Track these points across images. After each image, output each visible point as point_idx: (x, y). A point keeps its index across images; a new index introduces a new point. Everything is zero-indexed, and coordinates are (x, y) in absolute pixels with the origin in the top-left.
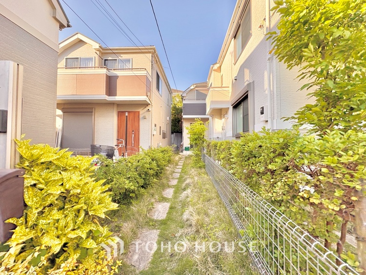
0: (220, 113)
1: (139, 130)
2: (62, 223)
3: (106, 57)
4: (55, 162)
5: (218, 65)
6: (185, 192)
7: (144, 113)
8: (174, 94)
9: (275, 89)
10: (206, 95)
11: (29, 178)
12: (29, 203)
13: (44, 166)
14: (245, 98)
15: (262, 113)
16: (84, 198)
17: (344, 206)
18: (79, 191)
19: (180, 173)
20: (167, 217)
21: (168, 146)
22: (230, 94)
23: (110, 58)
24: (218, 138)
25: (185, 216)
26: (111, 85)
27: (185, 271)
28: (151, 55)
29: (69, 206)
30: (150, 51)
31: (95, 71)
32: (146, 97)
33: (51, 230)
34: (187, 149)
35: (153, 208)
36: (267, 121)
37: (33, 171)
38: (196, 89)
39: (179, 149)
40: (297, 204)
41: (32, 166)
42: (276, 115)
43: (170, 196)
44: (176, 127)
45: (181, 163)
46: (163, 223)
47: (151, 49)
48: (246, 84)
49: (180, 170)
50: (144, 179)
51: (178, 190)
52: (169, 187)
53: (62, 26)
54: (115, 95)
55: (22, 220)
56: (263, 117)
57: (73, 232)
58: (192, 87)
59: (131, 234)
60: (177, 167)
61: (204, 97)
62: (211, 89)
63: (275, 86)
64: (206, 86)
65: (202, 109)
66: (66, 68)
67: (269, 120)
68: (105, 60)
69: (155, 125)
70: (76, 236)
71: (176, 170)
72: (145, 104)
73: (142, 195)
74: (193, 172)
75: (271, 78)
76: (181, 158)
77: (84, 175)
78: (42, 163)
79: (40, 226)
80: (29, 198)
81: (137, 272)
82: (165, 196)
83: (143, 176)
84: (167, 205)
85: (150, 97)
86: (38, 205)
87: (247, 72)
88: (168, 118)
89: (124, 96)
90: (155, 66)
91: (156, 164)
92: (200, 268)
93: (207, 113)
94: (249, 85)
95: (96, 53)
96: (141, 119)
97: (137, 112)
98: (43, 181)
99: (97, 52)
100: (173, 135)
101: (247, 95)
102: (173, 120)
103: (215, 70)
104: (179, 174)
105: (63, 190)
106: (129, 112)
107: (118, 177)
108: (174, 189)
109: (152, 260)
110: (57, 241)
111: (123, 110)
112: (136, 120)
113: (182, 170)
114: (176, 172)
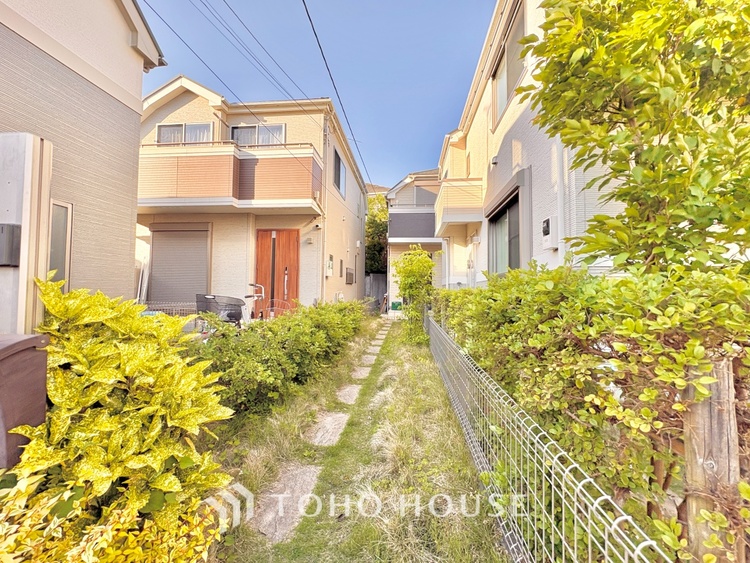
0: (464, 232)
1: (298, 267)
2: (117, 439)
3: (234, 123)
4: (108, 324)
5: (460, 134)
6: (382, 393)
7: (307, 233)
8: (371, 195)
9: (573, 182)
10: (436, 196)
11: (58, 352)
12: (55, 400)
13: (90, 331)
14: (512, 202)
15: (546, 232)
16: (161, 394)
17: (659, 425)
18: (151, 380)
19: (378, 355)
20: (339, 441)
21: (355, 300)
22: (484, 192)
23: (242, 125)
24: (459, 284)
25: (376, 440)
26: (243, 176)
27: (361, 550)
28: (322, 115)
29: (132, 408)
30: (320, 107)
31: (214, 149)
32: (311, 200)
33: (94, 452)
34: (395, 307)
35: (315, 423)
36: (557, 250)
37: (68, 339)
38: (417, 183)
39: (379, 306)
40: (583, 418)
41: (67, 330)
43: (351, 402)
44: (375, 262)
45: (382, 336)
46: (332, 453)
47: (323, 104)
48: (514, 173)
49: (378, 350)
50: (298, 364)
51: (369, 388)
52: (351, 381)
53: (148, 65)
54: (252, 197)
55: (41, 429)
56: (548, 241)
57: (136, 458)
58: (408, 180)
59: (264, 471)
60: (373, 343)
61: (430, 199)
62: (444, 184)
63: (574, 177)
64: (436, 178)
65: (426, 224)
66: (158, 146)
67: (561, 248)
68: (233, 128)
69: (331, 258)
70: (141, 465)
71: (371, 349)
72: (310, 216)
73: (293, 396)
74: (404, 352)
75: (566, 159)
76: (382, 326)
77: (167, 350)
78: (87, 326)
79: (74, 444)
80: (56, 389)
81: (269, 545)
82: (341, 400)
83: (298, 359)
84: (344, 418)
85: (320, 200)
86: (73, 404)
87: (517, 147)
88: (358, 242)
89: (270, 198)
90: (331, 137)
91: (324, 336)
92: (392, 544)
93: (436, 233)
94: (521, 174)
95: (215, 115)
96: (301, 246)
97: (294, 230)
98: (84, 360)
99: (217, 112)
100: (368, 279)
101: (518, 194)
102: (368, 247)
103: (453, 145)
104: (375, 357)
105: (120, 377)
106: (278, 231)
107: (243, 357)
108: (360, 387)
109: (301, 525)
110: (105, 473)
111: (267, 228)
112: (291, 247)
113: (383, 348)
114: (369, 354)
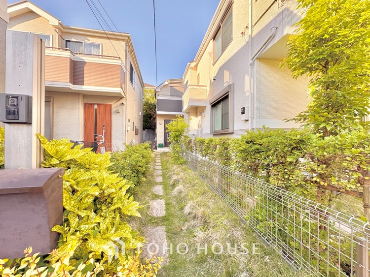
1: (111, 125)
3: (67, 37)
5: (194, 64)
6: (176, 188)
7: (117, 106)
8: (146, 88)
9: (255, 92)
20: (167, 213)
23: (73, 40)
24: (194, 135)
26: (76, 71)
28: (125, 43)
30: (124, 38)
31: (55, 52)
32: (120, 89)
34: (160, 146)
35: (150, 206)
36: (248, 120)
42: (255, 115)
43: (161, 193)
44: (148, 123)
45: (158, 160)
46: (165, 219)
47: (125, 36)
48: (226, 85)
49: (160, 167)
52: (156, 184)
54: (82, 84)
56: (244, 117)
58: (166, 83)
60: (157, 164)
62: (190, 87)
63: (255, 90)
64: (181, 83)
65: (179, 106)
67: (250, 119)
68: (66, 40)
69: (129, 121)
71: (157, 168)
72: (118, 97)
74: (176, 168)
75: (252, 82)
76: (156, 155)
82: (156, 193)
84: (162, 202)
85: (124, 89)
87: (227, 74)
88: (140, 113)
90: (129, 55)
93: (183, 110)
94: (230, 86)
96: (113, 113)
97: (109, 105)
99: (56, 29)
100: (144, 132)
104: (161, 171)
106: (98, 105)
108: (161, 186)
111: (91, 102)
112: (107, 114)
113: (162, 167)
114: (157, 169)
